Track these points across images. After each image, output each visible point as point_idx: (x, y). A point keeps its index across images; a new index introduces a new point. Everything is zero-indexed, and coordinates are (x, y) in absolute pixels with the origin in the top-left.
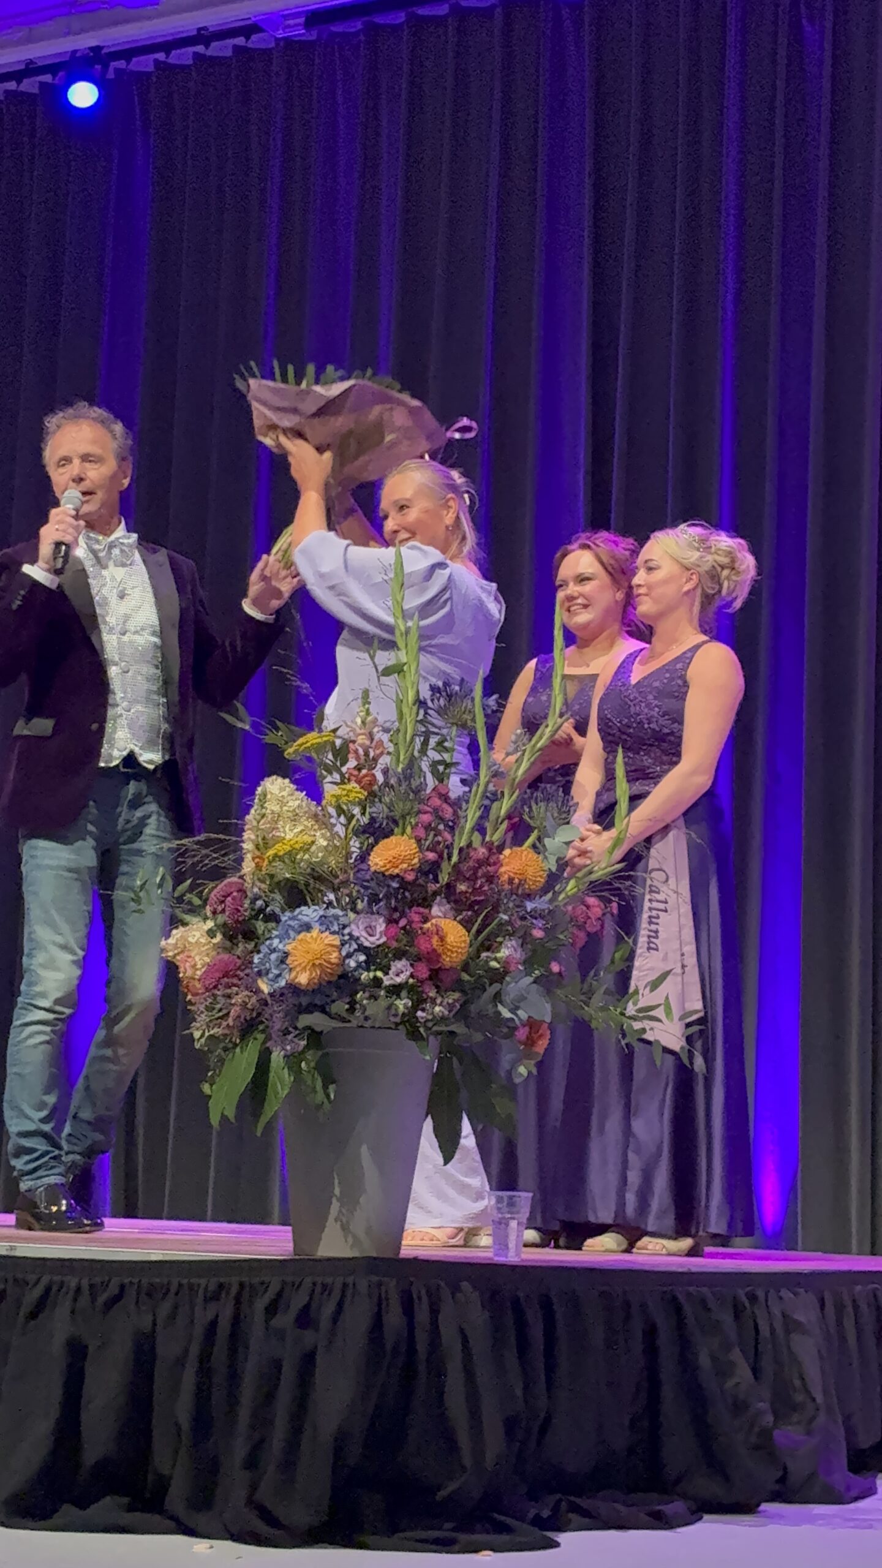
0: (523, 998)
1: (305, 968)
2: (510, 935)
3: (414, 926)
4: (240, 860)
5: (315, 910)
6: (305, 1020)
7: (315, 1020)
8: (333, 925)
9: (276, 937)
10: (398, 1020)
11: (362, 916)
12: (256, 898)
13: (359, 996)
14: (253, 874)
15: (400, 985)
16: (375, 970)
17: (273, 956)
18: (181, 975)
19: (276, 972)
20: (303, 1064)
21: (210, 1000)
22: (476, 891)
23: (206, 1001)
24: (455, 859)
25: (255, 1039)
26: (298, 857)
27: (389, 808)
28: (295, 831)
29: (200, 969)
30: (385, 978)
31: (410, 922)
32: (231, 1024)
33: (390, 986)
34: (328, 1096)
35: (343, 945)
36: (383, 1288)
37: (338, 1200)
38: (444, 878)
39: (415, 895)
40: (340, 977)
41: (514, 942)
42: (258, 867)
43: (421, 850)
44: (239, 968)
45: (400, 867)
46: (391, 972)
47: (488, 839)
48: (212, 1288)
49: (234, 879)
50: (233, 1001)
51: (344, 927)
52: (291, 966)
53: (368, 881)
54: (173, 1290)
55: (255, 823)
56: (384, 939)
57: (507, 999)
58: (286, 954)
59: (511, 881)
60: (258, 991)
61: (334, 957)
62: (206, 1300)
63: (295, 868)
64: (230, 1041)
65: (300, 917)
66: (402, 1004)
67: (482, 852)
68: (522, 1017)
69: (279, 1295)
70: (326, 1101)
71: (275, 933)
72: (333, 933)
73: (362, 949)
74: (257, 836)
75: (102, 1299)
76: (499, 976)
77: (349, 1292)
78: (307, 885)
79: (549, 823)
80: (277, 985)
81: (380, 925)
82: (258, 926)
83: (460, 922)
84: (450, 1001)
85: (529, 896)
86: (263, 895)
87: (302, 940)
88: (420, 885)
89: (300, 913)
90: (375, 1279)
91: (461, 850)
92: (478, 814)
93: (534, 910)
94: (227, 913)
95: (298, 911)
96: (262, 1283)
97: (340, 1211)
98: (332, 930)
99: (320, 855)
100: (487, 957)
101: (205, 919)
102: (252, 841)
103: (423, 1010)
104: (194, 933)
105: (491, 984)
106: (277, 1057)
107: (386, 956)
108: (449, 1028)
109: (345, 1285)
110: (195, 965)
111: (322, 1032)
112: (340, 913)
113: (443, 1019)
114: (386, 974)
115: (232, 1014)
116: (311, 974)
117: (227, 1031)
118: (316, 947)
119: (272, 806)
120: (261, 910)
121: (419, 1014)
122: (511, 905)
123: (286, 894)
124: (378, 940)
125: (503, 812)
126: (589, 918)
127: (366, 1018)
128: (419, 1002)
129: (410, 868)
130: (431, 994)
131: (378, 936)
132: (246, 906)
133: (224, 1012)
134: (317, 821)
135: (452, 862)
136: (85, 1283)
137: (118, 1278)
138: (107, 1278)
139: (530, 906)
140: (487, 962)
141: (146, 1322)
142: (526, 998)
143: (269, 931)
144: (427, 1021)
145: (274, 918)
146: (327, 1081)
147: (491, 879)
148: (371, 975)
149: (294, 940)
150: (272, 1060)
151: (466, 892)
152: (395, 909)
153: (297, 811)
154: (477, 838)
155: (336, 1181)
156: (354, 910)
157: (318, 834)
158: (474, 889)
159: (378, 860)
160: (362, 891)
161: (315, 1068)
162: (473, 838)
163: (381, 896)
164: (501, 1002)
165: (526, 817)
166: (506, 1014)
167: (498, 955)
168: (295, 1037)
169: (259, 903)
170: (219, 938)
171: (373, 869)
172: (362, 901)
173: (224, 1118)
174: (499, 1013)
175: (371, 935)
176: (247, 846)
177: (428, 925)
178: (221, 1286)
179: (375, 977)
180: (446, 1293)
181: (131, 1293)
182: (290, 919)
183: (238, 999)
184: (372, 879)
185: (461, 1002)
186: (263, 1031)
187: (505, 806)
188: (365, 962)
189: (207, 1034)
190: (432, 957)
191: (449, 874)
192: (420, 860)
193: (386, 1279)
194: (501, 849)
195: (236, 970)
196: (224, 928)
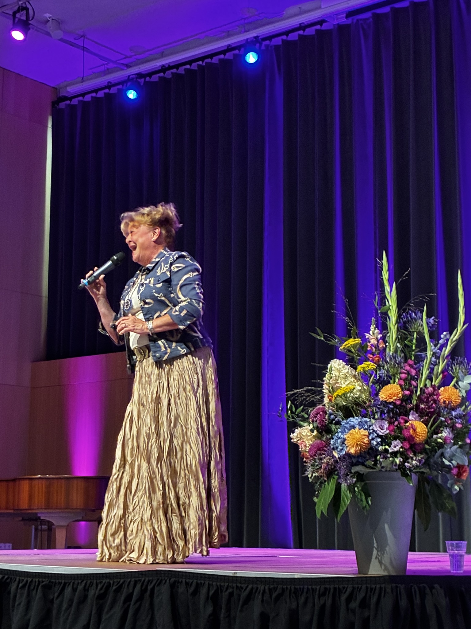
0: (453, 455)
1: (353, 446)
2: (446, 427)
3: (401, 424)
4: (323, 397)
5: (356, 419)
7: (360, 469)
8: (365, 426)
10: (397, 467)
11: (377, 421)
12: (331, 414)
13: (378, 457)
14: (329, 404)
15: (397, 451)
17: (339, 441)
18: (300, 450)
19: (341, 448)
21: (313, 461)
22: (429, 407)
23: (311, 462)
24: (419, 393)
26: (348, 396)
27: (387, 371)
28: (346, 383)
29: (308, 447)
30: (389, 449)
31: (399, 423)
32: (323, 471)
33: (392, 452)
34: (368, 503)
37: (376, 549)
38: (414, 402)
39: (402, 410)
40: (370, 449)
41: (448, 430)
42: (330, 400)
43: (402, 390)
44: (325, 446)
45: (394, 398)
48: (322, 590)
49: (320, 406)
50: (323, 461)
51: (370, 426)
52: (347, 445)
53: (379, 405)
55: (328, 381)
56: (388, 431)
58: (345, 440)
59: (444, 402)
60: (334, 457)
61: (366, 440)
62: (320, 596)
63: (347, 400)
64: (323, 479)
67: (431, 389)
68: (454, 464)
69: (352, 593)
70: (367, 505)
73: (378, 436)
74: (329, 387)
75: (274, 595)
76: (442, 446)
77: (383, 592)
78: (353, 408)
79: (460, 375)
80: (342, 453)
81: (386, 425)
82: (332, 427)
83: (422, 422)
84: (420, 458)
86: (334, 413)
87: (351, 433)
88: (404, 406)
89: (350, 421)
91: (421, 389)
93: (456, 415)
94: (318, 422)
95: (350, 419)
96: (344, 588)
97: (377, 554)
98: (365, 428)
99: (358, 393)
100: (436, 437)
101: (309, 424)
102: (327, 389)
103: (408, 463)
104: (305, 431)
105: (439, 449)
107: (390, 439)
108: (421, 470)
110: (306, 445)
111: (363, 473)
112: (368, 420)
114: (390, 447)
115: (323, 467)
116: (356, 449)
119: (335, 373)
120: (333, 420)
121: (406, 464)
122: (445, 413)
124: (385, 432)
125: (440, 371)
128: (406, 459)
129: (399, 398)
130: (411, 455)
131: (385, 430)
132: (326, 418)
133: (320, 466)
134: (355, 379)
135: (417, 395)
136: (267, 588)
137: (281, 586)
139: (454, 413)
140: (436, 439)
141: (294, 606)
142: (455, 455)
145: (339, 423)
147: (435, 401)
148: (383, 447)
149: (348, 433)
150: (342, 487)
151: (425, 408)
152: (392, 418)
153: (347, 374)
155: (375, 541)
156: (374, 418)
157: (356, 384)
159: (383, 395)
160: (377, 409)
163: (385, 411)
164: (444, 457)
165: (450, 372)
166: (447, 462)
167: (441, 436)
168: (351, 477)
169: (332, 417)
170: (315, 432)
171: (381, 399)
172: (377, 414)
173: (322, 514)
174: (444, 463)
175: (382, 430)
176: (325, 391)
180: (428, 590)
182: (346, 423)
184: (381, 404)
187: (441, 367)
188: (380, 441)
189: (313, 475)
190: (410, 439)
191: (416, 400)
192: (402, 395)
194: (438, 389)
195: (323, 447)
196: (317, 428)
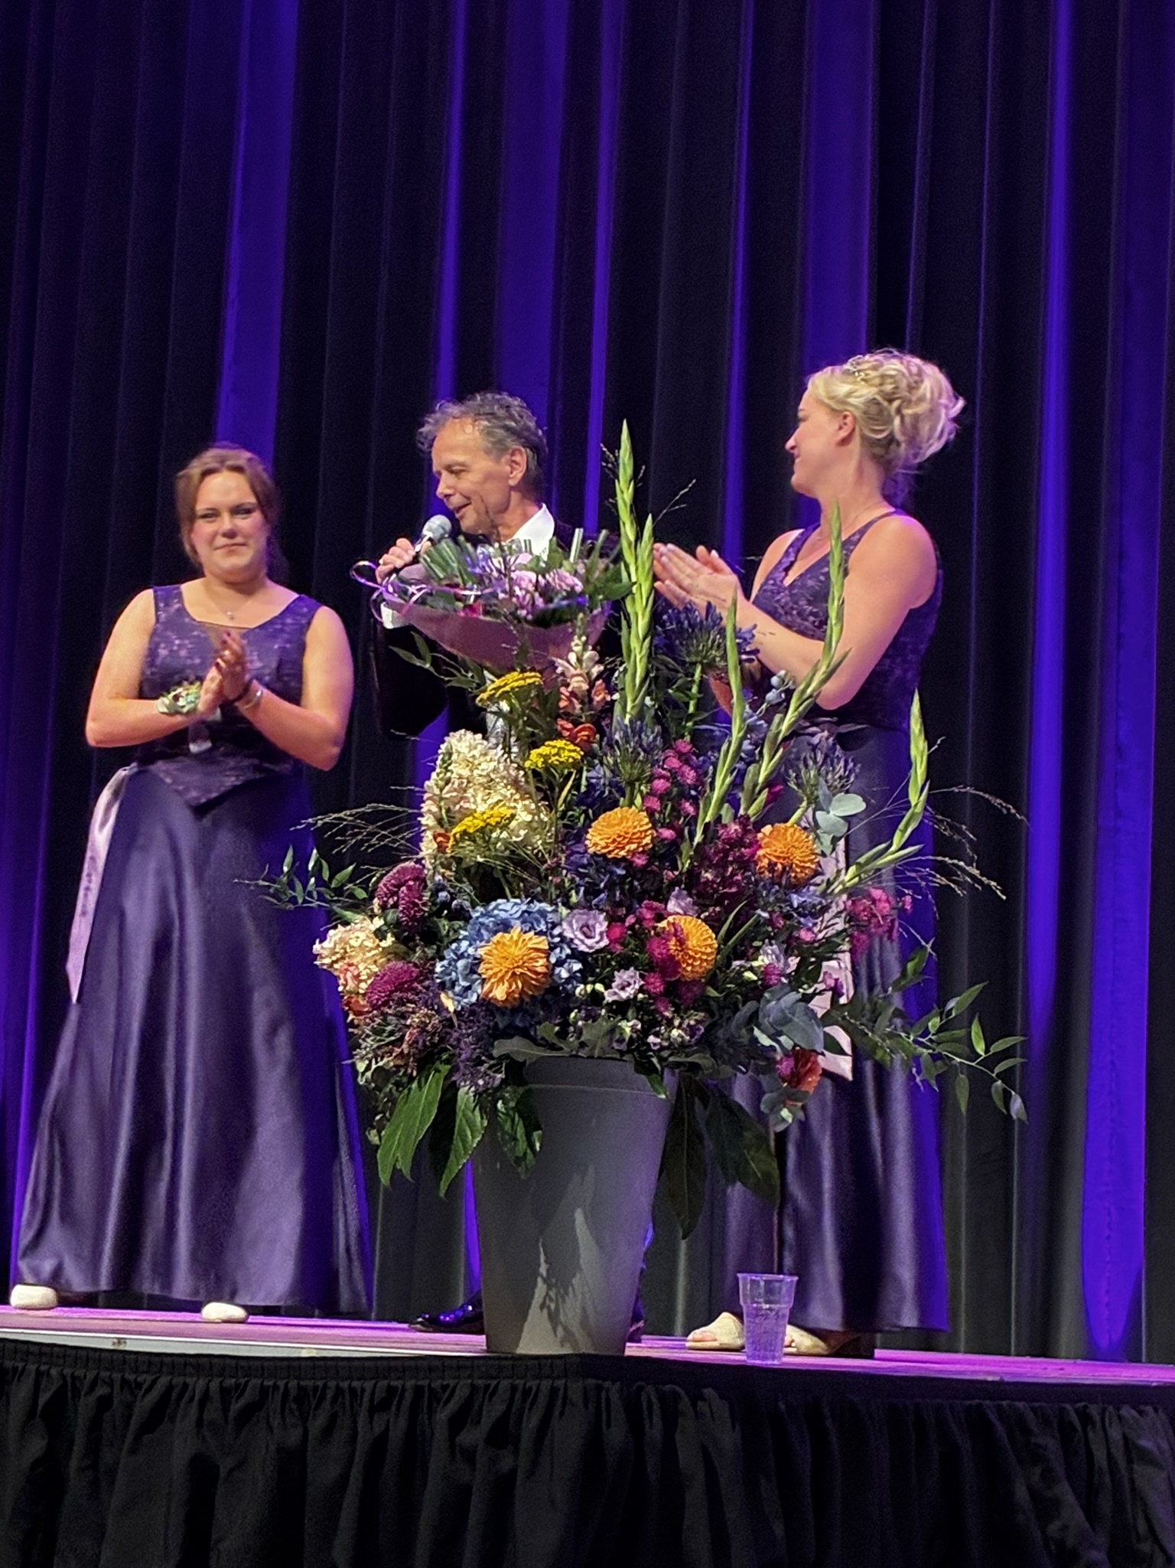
0: (785, 1021)
1: (501, 980)
2: (771, 938)
3: (645, 924)
4: (417, 840)
5: (516, 904)
6: (501, 1048)
7: (513, 1046)
8: (539, 922)
9: (465, 938)
10: (624, 1047)
11: (576, 911)
12: (439, 888)
13: (573, 1015)
14: (435, 858)
15: (628, 1000)
16: (594, 983)
17: (461, 964)
19: (466, 984)
20: (500, 1105)
21: (378, 1020)
22: (727, 882)
23: (374, 1021)
24: (698, 838)
25: (437, 1071)
26: (494, 835)
27: (612, 771)
28: (490, 801)
29: (365, 981)
30: (606, 993)
31: (640, 920)
32: (406, 1052)
33: (614, 1002)
34: (531, 1146)
35: (552, 947)
36: (603, 1395)
37: (545, 1281)
38: (685, 864)
39: (645, 886)
40: (547, 991)
41: (775, 947)
42: (441, 848)
43: (654, 827)
44: (416, 979)
45: (627, 848)
46: (614, 985)
47: (742, 812)
48: (380, 1394)
49: (410, 864)
50: (409, 1022)
51: (554, 925)
52: (484, 976)
53: (584, 866)
54: (330, 1394)
55: (437, 791)
56: (605, 942)
57: (766, 1022)
58: (479, 961)
59: (772, 866)
60: (441, 1009)
61: (540, 965)
62: (372, 1411)
63: (489, 850)
64: (405, 1074)
65: (496, 912)
66: (628, 1027)
67: (735, 827)
68: (786, 1046)
69: (469, 1402)
70: (529, 1151)
71: (463, 933)
72: (540, 933)
73: (576, 955)
74: (440, 808)
75: (236, 1406)
76: (756, 991)
77: (559, 1402)
78: (505, 872)
79: (822, 791)
80: (466, 1000)
81: (601, 926)
82: (441, 925)
83: (705, 920)
84: (692, 1023)
85: (797, 887)
86: (445, 883)
87: (498, 942)
88: (652, 871)
89: (496, 908)
90: (591, 1382)
91: (707, 826)
92: (729, 780)
93: (801, 905)
94: (401, 908)
95: (493, 904)
96: (444, 1388)
97: (547, 1294)
98: (539, 929)
99: (522, 833)
100: (741, 966)
101: (372, 917)
102: (433, 814)
103: (657, 1035)
104: (357, 934)
105: (744, 1003)
106: (466, 1094)
107: (609, 964)
108: (689, 1059)
109: (554, 1391)
110: (359, 975)
111: (525, 1061)
112: (549, 908)
113: (683, 1045)
114: (608, 987)
115: (407, 1038)
116: (510, 987)
117: (399, 1062)
118: (516, 951)
119: (458, 770)
120: (446, 905)
121: (652, 1039)
122: (772, 899)
123: (478, 885)
124: (597, 942)
125: (761, 779)
126: (875, 916)
127: (583, 1045)
128: (650, 1025)
129: (641, 849)
130: (667, 1014)
131: (598, 938)
132: (425, 899)
133: (398, 1035)
134: (517, 791)
135: (695, 843)
136: (214, 1385)
137: (259, 1381)
138: (243, 1381)
139: (796, 900)
140: (740, 973)
141: (294, 1437)
142: (791, 1020)
143: (456, 931)
144: (662, 1048)
145: (461, 915)
146: (531, 1126)
147: (746, 864)
148: (589, 988)
149: (488, 941)
150: (459, 1098)
151: (713, 882)
152: (620, 904)
153: (493, 776)
154: (726, 812)
155: (542, 1258)
156: (567, 904)
157: (519, 806)
158: (723, 877)
159: (598, 837)
160: (577, 879)
161: (516, 1109)
162: (723, 812)
163: (602, 885)
164: (759, 1028)
165: (792, 785)
166: (765, 1041)
167: (755, 964)
168: (490, 1068)
169: (443, 895)
170: (390, 940)
171: (591, 851)
172: (577, 893)
173: (396, 1173)
174: (756, 1040)
175: (589, 937)
176: (427, 821)
177: (663, 924)
178: (392, 1390)
179: (594, 990)
180: (685, 1403)
181: (275, 1403)
182: (483, 915)
183: (415, 1020)
184: (590, 864)
185: (707, 1024)
186: (447, 1062)
187: (765, 769)
188: (579, 971)
189: (374, 1066)
190: (667, 966)
191: (691, 857)
192: (653, 839)
193: (607, 1384)
194: (758, 826)
195: (412, 982)
196: (396, 927)
